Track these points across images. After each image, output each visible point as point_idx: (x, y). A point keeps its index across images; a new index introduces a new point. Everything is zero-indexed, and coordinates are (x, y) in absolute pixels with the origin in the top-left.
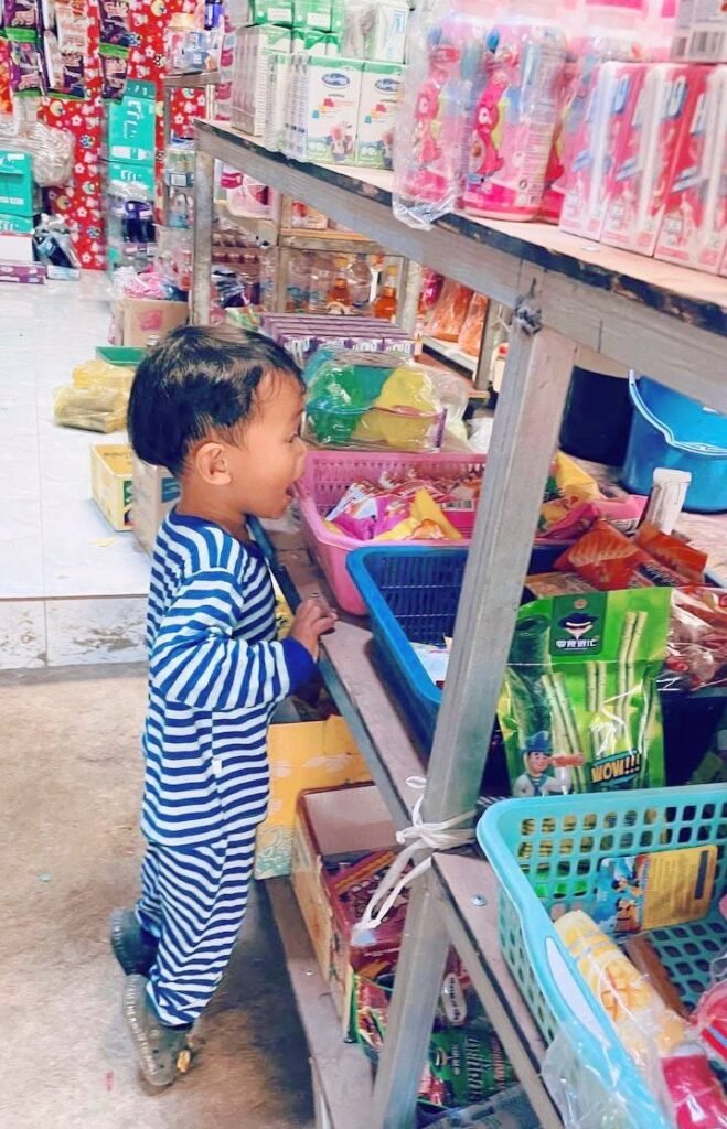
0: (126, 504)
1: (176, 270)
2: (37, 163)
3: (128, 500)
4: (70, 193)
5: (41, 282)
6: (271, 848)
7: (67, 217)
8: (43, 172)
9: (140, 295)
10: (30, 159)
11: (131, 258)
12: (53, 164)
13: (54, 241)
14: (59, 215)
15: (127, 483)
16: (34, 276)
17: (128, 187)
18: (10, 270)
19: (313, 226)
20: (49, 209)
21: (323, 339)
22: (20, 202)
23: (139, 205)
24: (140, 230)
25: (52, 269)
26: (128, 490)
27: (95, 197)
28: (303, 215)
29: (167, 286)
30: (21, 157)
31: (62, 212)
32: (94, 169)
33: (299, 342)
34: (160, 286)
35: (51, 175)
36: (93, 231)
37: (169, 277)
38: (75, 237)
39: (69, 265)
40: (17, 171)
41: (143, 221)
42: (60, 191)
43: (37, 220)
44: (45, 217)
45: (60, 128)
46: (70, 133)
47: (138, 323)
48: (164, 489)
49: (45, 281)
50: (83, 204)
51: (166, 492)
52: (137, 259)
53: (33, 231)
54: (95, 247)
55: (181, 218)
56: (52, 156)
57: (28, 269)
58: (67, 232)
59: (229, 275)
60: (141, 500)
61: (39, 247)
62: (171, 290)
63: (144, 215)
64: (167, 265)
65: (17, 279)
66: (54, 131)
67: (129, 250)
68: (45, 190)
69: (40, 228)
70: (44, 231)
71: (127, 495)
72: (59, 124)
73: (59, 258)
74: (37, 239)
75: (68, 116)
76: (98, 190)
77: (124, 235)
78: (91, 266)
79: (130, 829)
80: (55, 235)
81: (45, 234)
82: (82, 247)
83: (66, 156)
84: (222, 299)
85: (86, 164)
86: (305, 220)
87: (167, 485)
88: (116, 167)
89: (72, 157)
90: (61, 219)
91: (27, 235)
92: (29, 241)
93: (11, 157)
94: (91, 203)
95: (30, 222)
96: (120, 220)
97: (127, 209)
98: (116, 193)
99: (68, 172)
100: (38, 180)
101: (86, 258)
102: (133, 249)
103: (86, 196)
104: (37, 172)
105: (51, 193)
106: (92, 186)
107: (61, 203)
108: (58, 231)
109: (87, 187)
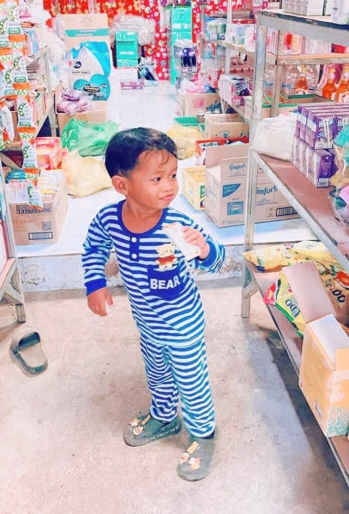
0: (201, 197)
1: (210, 79)
2: (139, 35)
3: (202, 195)
4: (153, 46)
5: (142, 88)
6: (337, 420)
7: (151, 57)
8: (142, 39)
9: (194, 92)
10: (137, 34)
11: (185, 74)
12: (147, 35)
13: (147, 69)
14: (148, 57)
15: (202, 187)
16: (139, 85)
17: (182, 42)
18: (129, 84)
19: (294, 53)
20: (144, 54)
21: (340, 117)
22: (132, 53)
23: (188, 50)
24: (188, 61)
25: (146, 81)
26: (203, 190)
27: (164, 47)
28: (289, 49)
29: (206, 86)
30: (133, 33)
31: (150, 56)
32: (164, 35)
33: (327, 120)
34: (203, 87)
35: (145, 40)
36: (163, 63)
37: (207, 82)
38: (155, 66)
39: (153, 79)
40: (132, 40)
41: (190, 57)
42: (149, 46)
43: (139, 60)
44: (142, 58)
45: (149, 19)
46: (153, 20)
47: (193, 105)
48: (224, 190)
49: (143, 87)
50: (159, 51)
51: (225, 192)
52: (188, 74)
53: (138, 66)
54: (164, 70)
55: (209, 54)
56: (146, 31)
57: (136, 83)
58: (153, 64)
59: (240, 80)
60: (211, 195)
61: (140, 73)
62: (208, 88)
63: (191, 54)
64: (204, 76)
65: (131, 88)
66: (147, 21)
67: (184, 71)
68: (143, 47)
69: (141, 64)
70: (142, 65)
71: (202, 193)
72: (149, 16)
73: (149, 76)
74: (139, 69)
75: (153, 13)
76: (165, 44)
77: (182, 64)
78: (162, 78)
79: (224, 381)
80: (147, 66)
81: (143, 66)
82: (158, 70)
83: (152, 31)
84: (239, 91)
85: (160, 33)
86: (290, 51)
87: (225, 188)
88: (175, 33)
89: (155, 30)
90: (149, 59)
91: (135, 68)
92: (136, 71)
93: (129, 34)
94: (162, 50)
95: (137, 61)
96: (180, 58)
97: (183, 52)
98: (178, 45)
99: (153, 38)
100: (140, 43)
101: (160, 75)
102: (186, 69)
103: (160, 47)
104: (139, 39)
105: (145, 48)
106: (163, 43)
107: (149, 52)
108: (149, 64)
109: (161, 43)
